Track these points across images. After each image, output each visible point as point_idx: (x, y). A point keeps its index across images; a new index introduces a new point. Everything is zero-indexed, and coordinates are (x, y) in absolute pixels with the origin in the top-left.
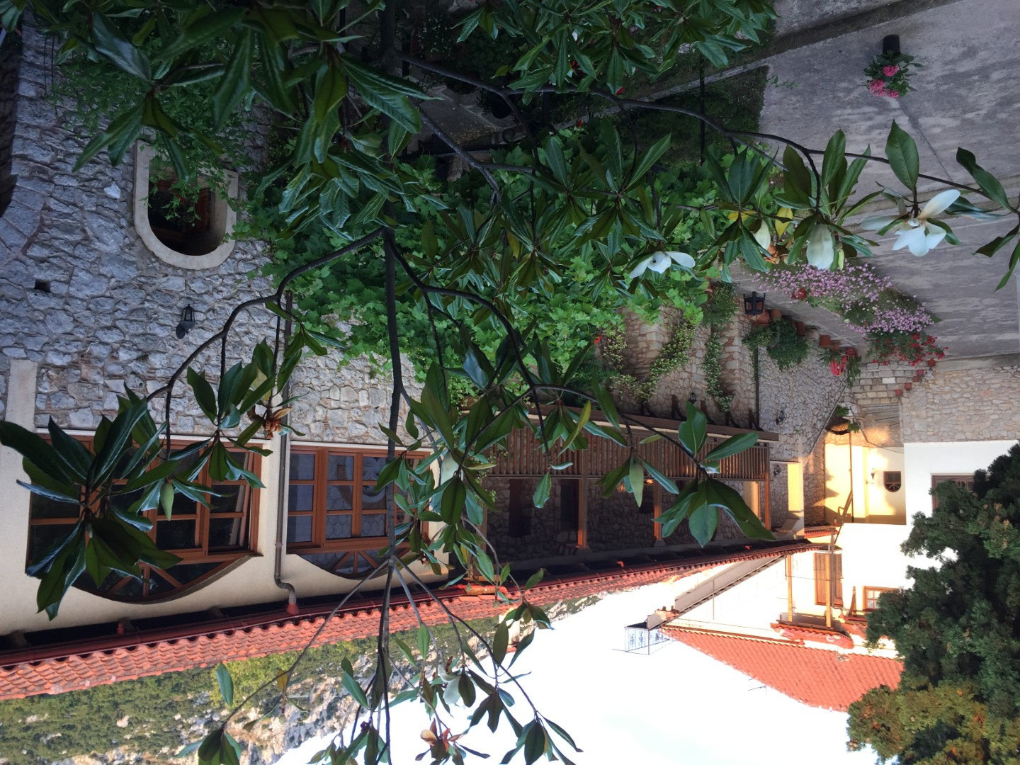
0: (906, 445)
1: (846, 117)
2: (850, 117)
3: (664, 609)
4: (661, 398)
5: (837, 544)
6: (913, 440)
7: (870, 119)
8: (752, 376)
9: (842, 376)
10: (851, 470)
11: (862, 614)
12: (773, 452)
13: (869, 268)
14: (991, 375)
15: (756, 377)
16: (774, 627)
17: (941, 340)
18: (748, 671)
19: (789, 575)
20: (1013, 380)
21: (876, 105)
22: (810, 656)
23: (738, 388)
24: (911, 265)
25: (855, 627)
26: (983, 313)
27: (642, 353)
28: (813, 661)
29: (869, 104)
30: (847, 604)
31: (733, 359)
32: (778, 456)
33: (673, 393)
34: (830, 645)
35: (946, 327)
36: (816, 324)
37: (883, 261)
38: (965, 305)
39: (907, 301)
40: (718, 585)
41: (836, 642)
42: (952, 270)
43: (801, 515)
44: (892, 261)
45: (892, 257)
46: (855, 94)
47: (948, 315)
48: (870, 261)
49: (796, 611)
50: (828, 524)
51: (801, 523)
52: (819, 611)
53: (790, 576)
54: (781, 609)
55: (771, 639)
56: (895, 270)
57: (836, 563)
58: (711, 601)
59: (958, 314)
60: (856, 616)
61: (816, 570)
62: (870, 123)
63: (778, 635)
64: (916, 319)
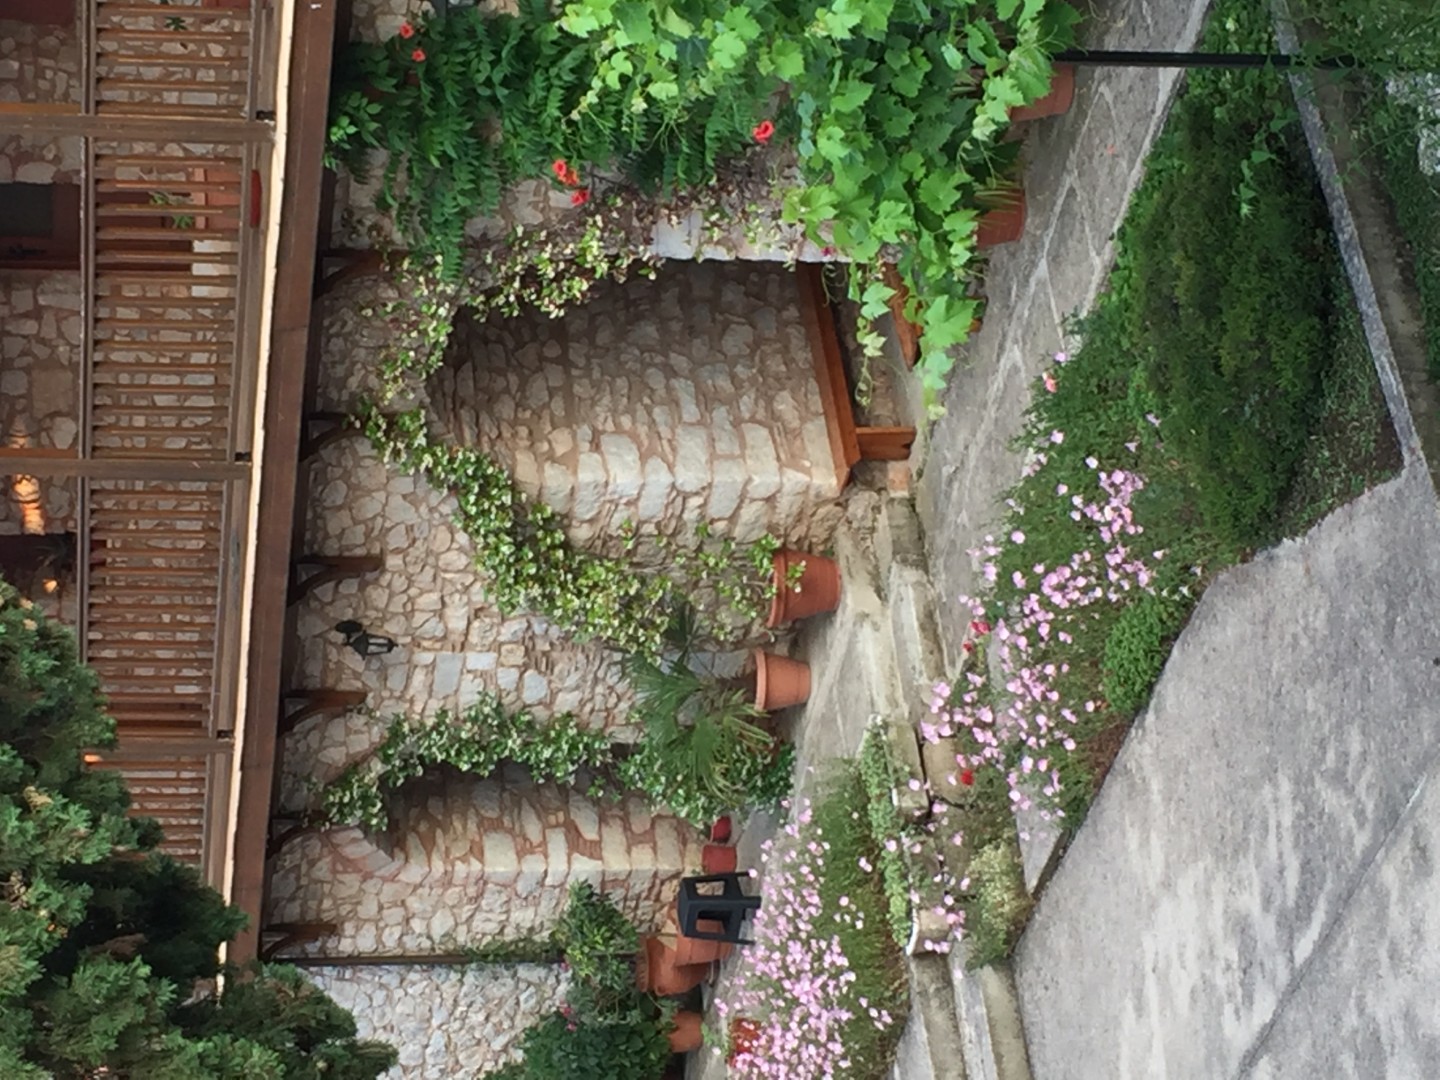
4: (370, 507)
8: (462, 937)
15: (456, 959)
23: (414, 872)
27: (533, 440)
31: (521, 855)
33: (393, 562)
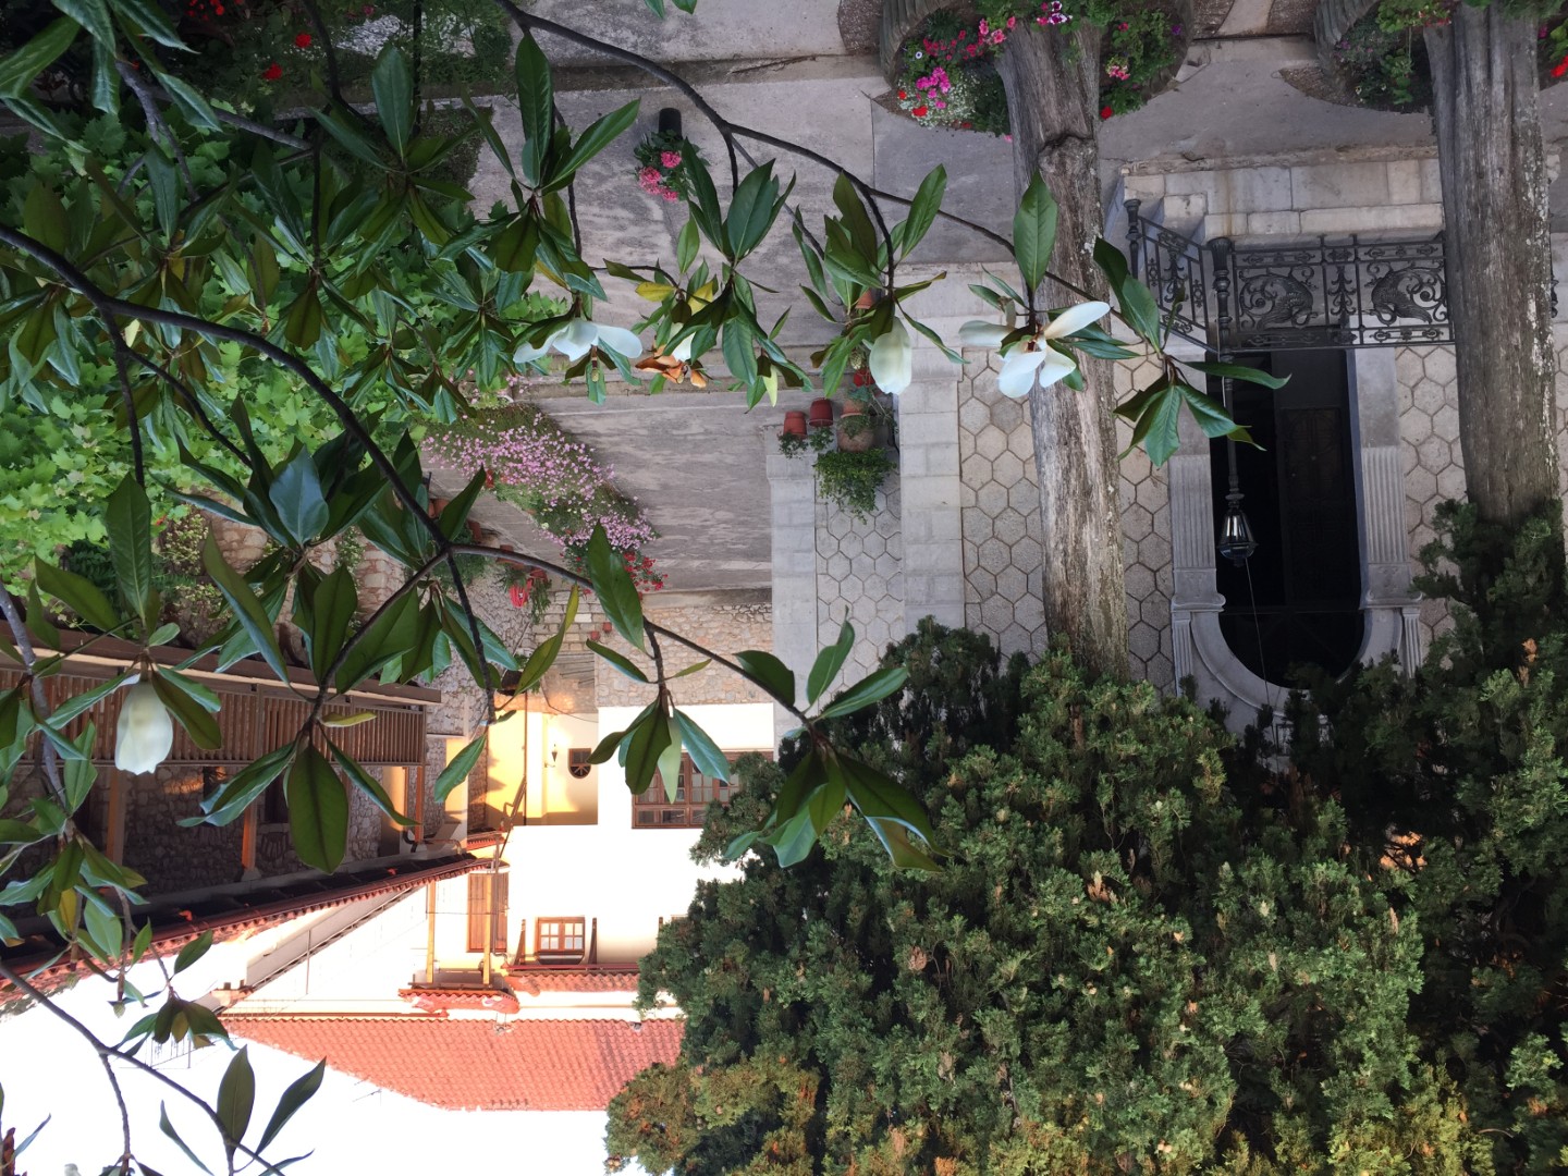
0: (601, 710)
1: (590, 218)
2: (596, 220)
3: (227, 987)
5: (504, 858)
6: (610, 704)
7: (622, 228)
9: (526, 609)
10: (525, 748)
11: (533, 959)
12: (429, 719)
13: (586, 450)
14: (709, 617)
16: (404, 994)
17: (661, 565)
18: (356, 1071)
19: (431, 911)
20: (735, 623)
21: (633, 210)
22: (455, 1033)
24: (639, 453)
25: (523, 981)
26: (712, 531)
27: (231, 550)
28: (459, 1040)
29: (624, 206)
30: (513, 948)
31: (376, 571)
32: (435, 726)
34: (487, 1011)
35: (664, 546)
36: (498, 527)
37: (605, 444)
38: (693, 517)
39: (625, 504)
40: (317, 938)
41: (496, 1007)
42: (689, 467)
43: (464, 817)
44: (617, 444)
45: (616, 439)
46: (608, 186)
47: (671, 530)
48: (588, 440)
49: (437, 966)
50: (491, 830)
51: (462, 829)
52: (471, 962)
53: (433, 912)
54: (416, 966)
55: (396, 1015)
56: (618, 458)
57: (501, 885)
58: (304, 964)
59: (682, 530)
60: (524, 964)
61: (470, 899)
62: (620, 234)
63: (407, 1007)
64: (635, 531)
